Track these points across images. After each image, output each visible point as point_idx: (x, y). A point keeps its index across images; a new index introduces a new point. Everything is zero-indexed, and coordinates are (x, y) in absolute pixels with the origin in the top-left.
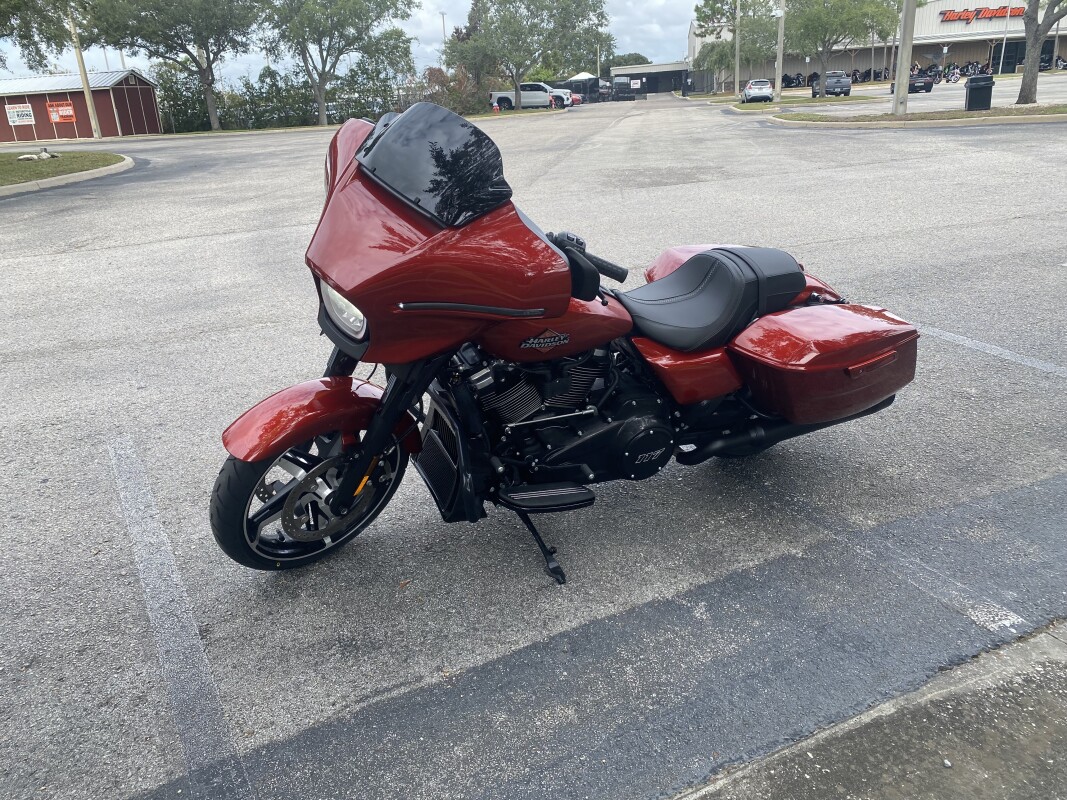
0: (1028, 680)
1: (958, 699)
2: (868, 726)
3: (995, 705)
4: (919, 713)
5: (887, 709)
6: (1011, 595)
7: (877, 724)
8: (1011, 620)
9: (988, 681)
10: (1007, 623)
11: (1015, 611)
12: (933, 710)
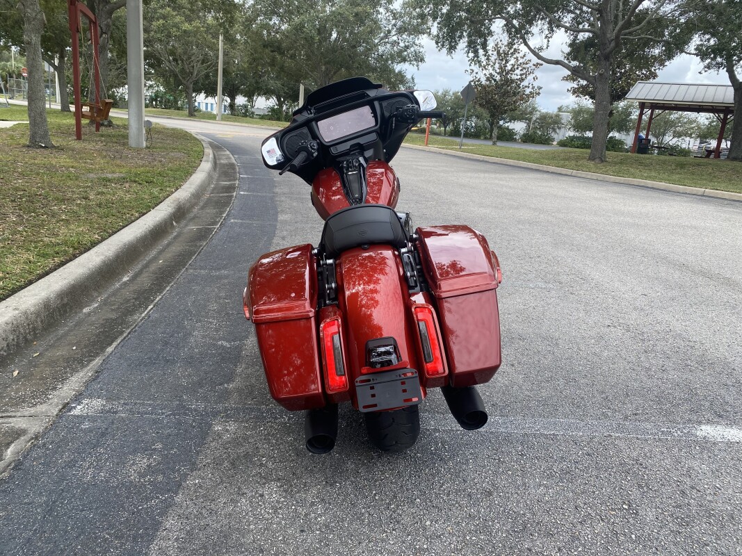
0: (54, 389)
1: (83, 366)
2: (112, 342)
3: (66, 373)
4: (97, 355)
5: (110, 349)
6: (86, 425)
7: (110, 344)
8: (78, 410)
9: (74, 379)
10: (79, 407)
11: (78, 416)
12: (92, 358)
